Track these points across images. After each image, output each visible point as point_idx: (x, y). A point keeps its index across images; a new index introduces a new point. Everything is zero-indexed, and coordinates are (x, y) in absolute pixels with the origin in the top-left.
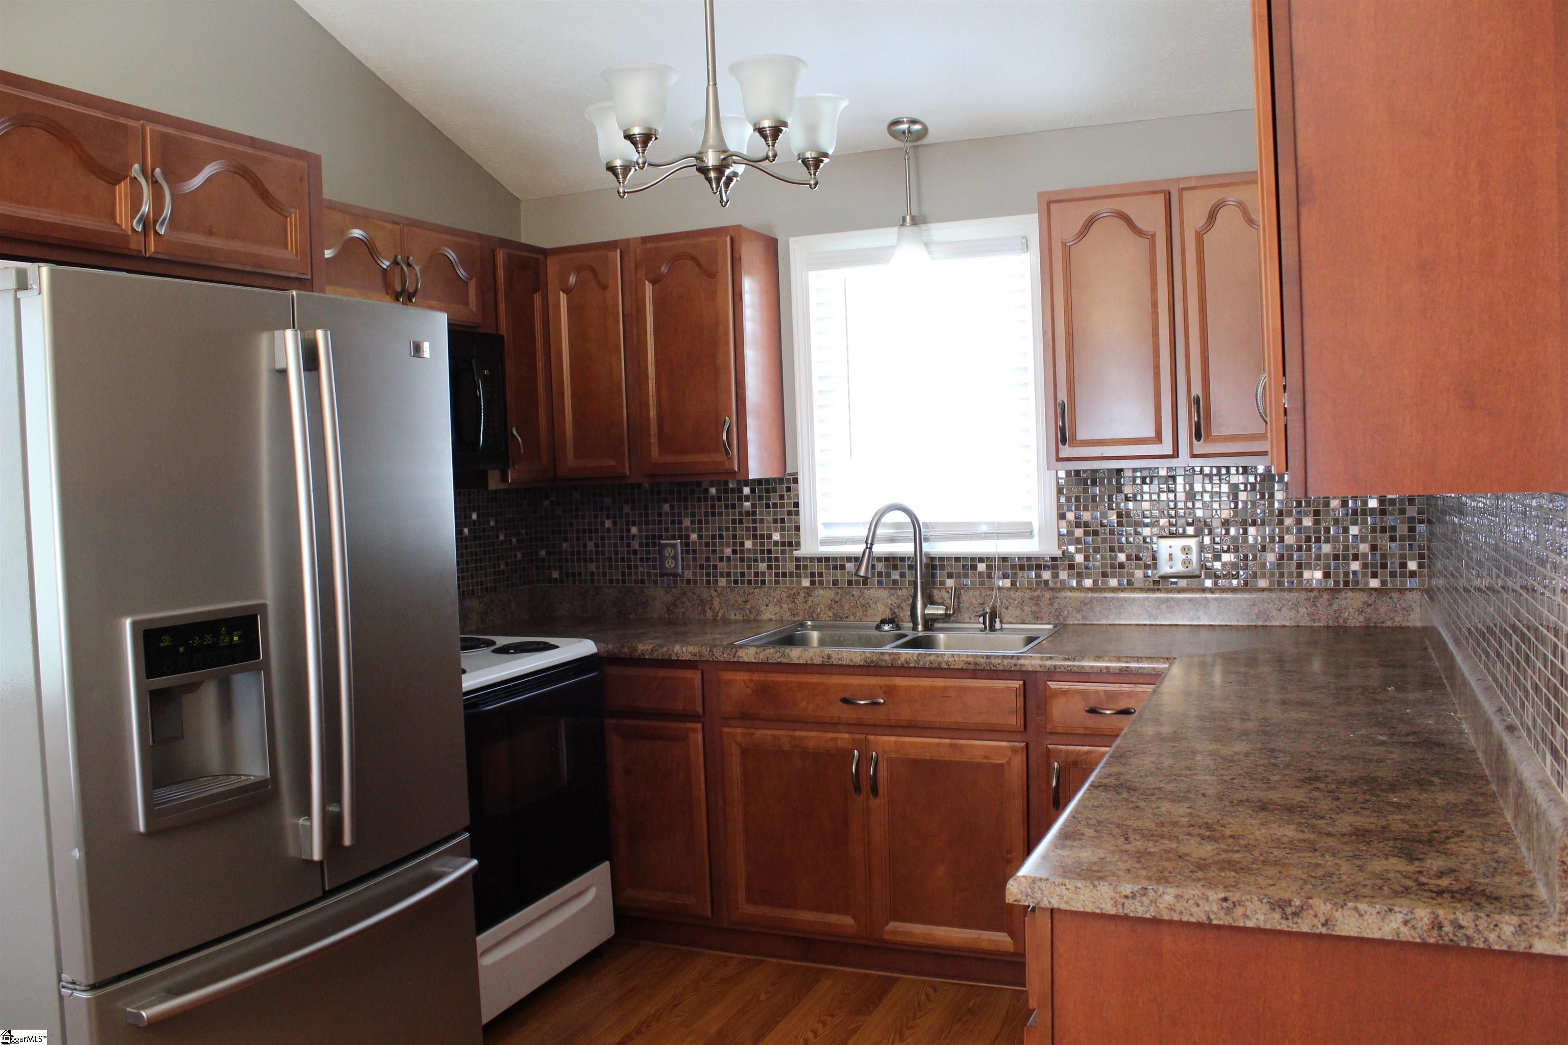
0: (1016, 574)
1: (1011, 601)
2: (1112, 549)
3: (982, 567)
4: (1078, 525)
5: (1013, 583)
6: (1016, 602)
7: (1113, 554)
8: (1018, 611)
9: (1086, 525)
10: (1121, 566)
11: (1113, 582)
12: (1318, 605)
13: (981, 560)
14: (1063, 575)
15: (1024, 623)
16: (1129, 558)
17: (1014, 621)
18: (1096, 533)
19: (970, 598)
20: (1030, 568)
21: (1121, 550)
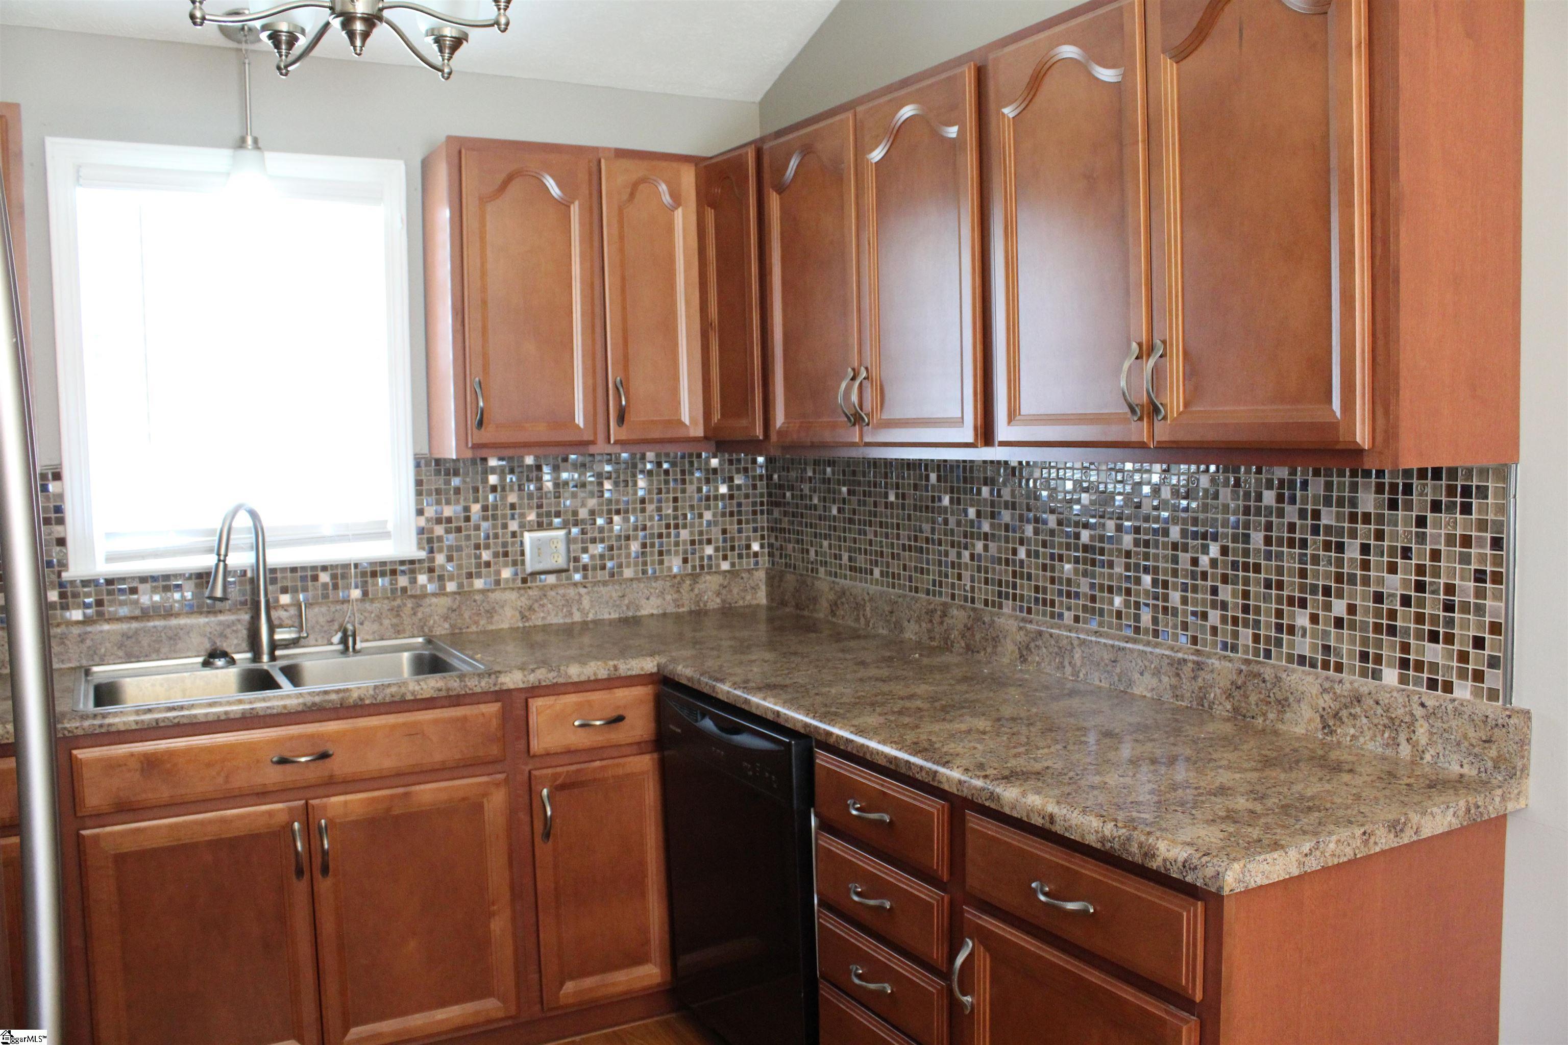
0: (366, 582)
1: (366, 614)
2: (478, 547)
3: (324, 577)
4: (439, 521)
5: (365, 594)
6: (373, 615)
7: (478, 552)
8: (375, 627)
9: (449, 520)
10: (488, 564)
11: (479, 584)
12: (682, 591)
13: (324, 568)
14: (422, 579)
15: (382, 639)
16: (496, 555)
17: (370, 638)
18: (459, 530)
19: (315, 615)
20: (383, 574)
21: (487, 547)
